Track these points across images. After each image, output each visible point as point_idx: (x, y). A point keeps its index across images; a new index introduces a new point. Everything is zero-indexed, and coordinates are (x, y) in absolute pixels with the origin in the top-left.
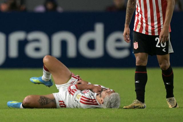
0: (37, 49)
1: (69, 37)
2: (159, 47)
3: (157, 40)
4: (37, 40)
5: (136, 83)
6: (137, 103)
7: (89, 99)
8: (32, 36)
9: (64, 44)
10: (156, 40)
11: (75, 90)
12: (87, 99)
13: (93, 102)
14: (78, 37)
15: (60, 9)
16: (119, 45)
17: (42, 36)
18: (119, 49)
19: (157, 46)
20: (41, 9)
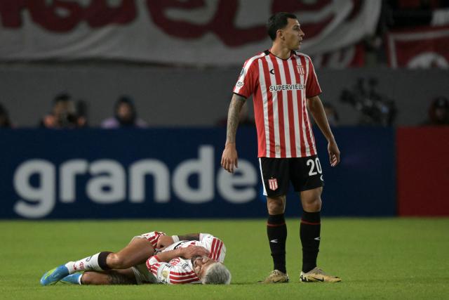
0: (106, 189)
1: (157, 169)
2: (316, 173)
3: (310, 163)
4: (105, 174)
5: (271, 244)
6: (277, 276)
7: (183, 274)
8: (98, 167)
9: (149, 180)
10: (308, 164)
11: (157, 265)
12: (179, 274)
13: (192, 277)
14: (172, 168)
15: (141, 123)
16: (239, 181)
17: (113, 168)
18: (239, 188)
19: (311, 174)
20: (109, 123)
